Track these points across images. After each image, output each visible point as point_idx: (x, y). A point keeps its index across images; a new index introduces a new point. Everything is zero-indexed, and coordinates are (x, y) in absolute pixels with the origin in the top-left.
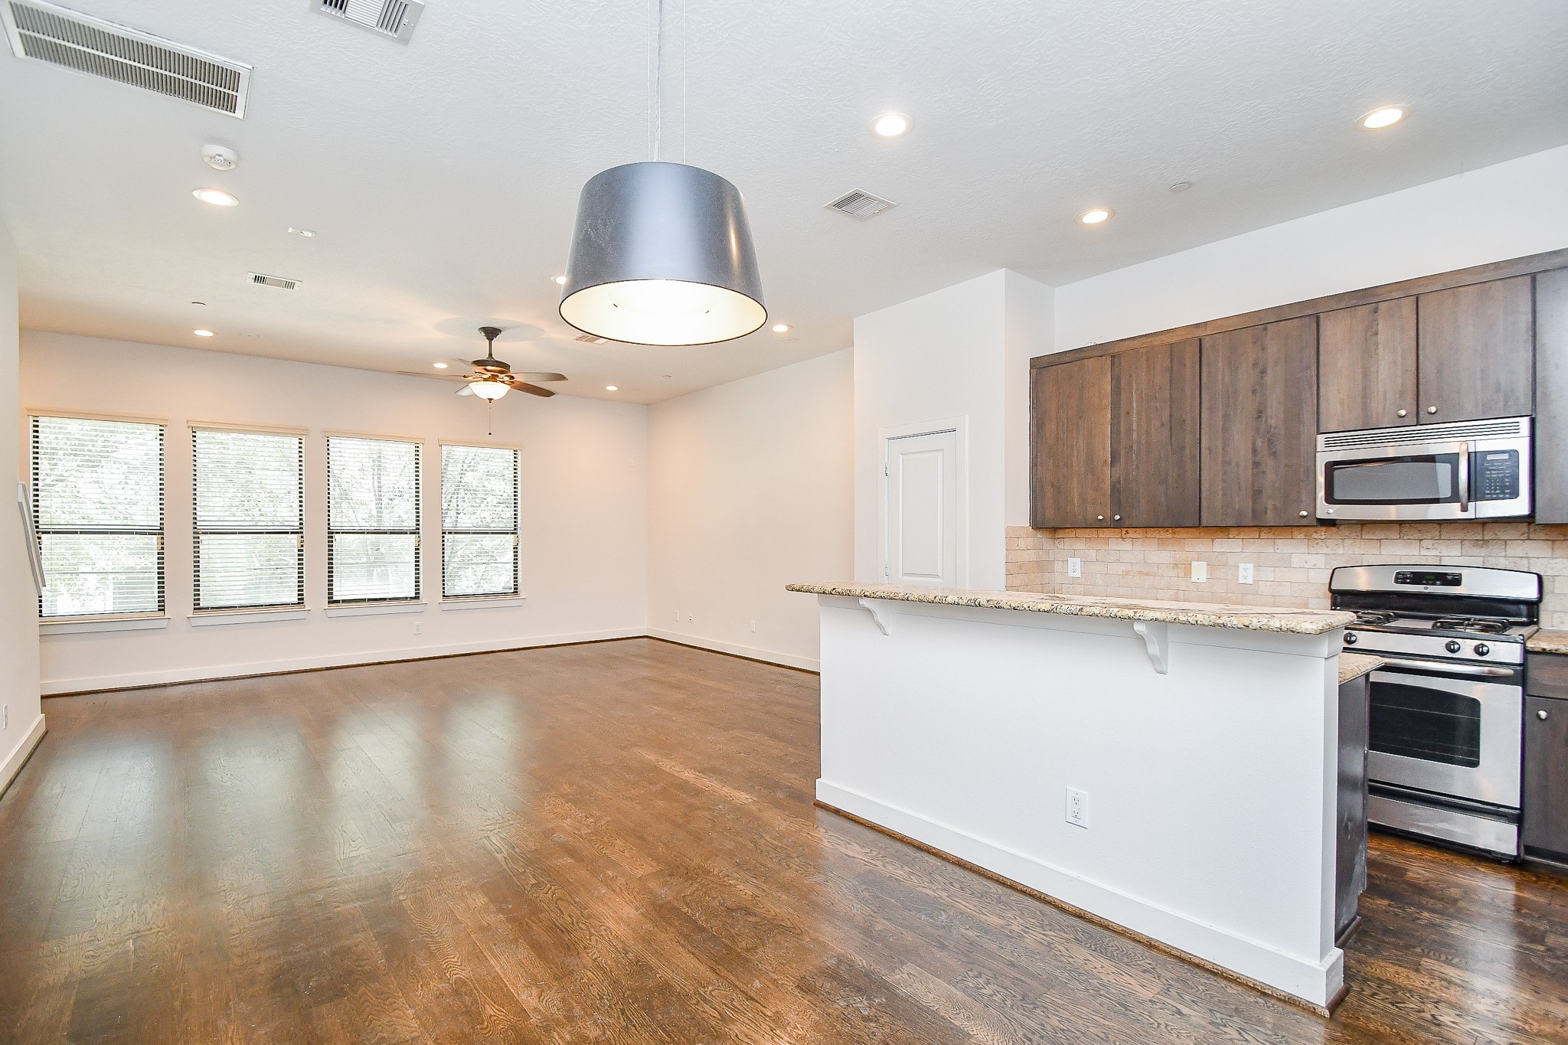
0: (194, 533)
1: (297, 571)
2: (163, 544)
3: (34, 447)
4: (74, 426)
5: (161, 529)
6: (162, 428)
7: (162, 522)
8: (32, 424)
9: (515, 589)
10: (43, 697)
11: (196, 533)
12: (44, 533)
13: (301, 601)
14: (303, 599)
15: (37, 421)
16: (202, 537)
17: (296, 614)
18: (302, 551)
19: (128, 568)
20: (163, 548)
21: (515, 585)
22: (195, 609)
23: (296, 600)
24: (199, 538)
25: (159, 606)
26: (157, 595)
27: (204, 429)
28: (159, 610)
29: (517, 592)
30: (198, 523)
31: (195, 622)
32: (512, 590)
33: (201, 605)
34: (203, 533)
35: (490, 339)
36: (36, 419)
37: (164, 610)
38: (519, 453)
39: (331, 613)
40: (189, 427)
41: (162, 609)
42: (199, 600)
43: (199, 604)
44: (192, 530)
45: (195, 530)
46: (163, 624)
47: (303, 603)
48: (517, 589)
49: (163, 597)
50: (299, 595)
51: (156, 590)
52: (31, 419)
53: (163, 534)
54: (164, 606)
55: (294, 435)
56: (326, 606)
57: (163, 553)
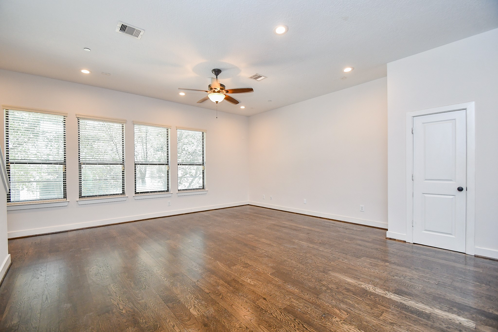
0: (79, 164)
1: (122, 180)
2: (65, 169)
3: (6, 124)
4: (25, 115)
5: (64, 162)
6: (65, 117)
7: (65, 159)
8: (5, 113)
9: (203, 187)
10: (9, 239)
11: (80, 165)
12: (11, 163)
13: (123, 193)
14: (124, 192)
15: (8, 112)
16: (82, 166)
17: (121, 198)
18: (124, 172)
19: (48, 179)
20: (65, 171)
21: (203, 186)
22: (79, 197)
23: (121, 192)
24: (81, 166)
25: (64, 196)
26: (63, 191)
27: (84, 119)
28: (64, 198)
29: (204, 188)
30: (81, 160)
31: (80, 203)
32: (202, 188)
33: (82, 195)
34: (83, 164)
35: (217, 75)
36: (7, 111)
37: (66, 198)
38: (205, 133)
39: (136, 198)
40: (77, 117)
41: (65, 197)
42: (81, 193)
43: (81, 195)
44: (78, 163)
45: (80, 163)
46: (66, 204)
47: (124, 194)
48: (204, 187)
49: (66, 192)
50: (123, 190)
51: (63, 189)
52: (5, 111)
53: (65, 164)
54: (66, 196)
55: (120, 123)
56: (134, 195)
57: (66, 173)
